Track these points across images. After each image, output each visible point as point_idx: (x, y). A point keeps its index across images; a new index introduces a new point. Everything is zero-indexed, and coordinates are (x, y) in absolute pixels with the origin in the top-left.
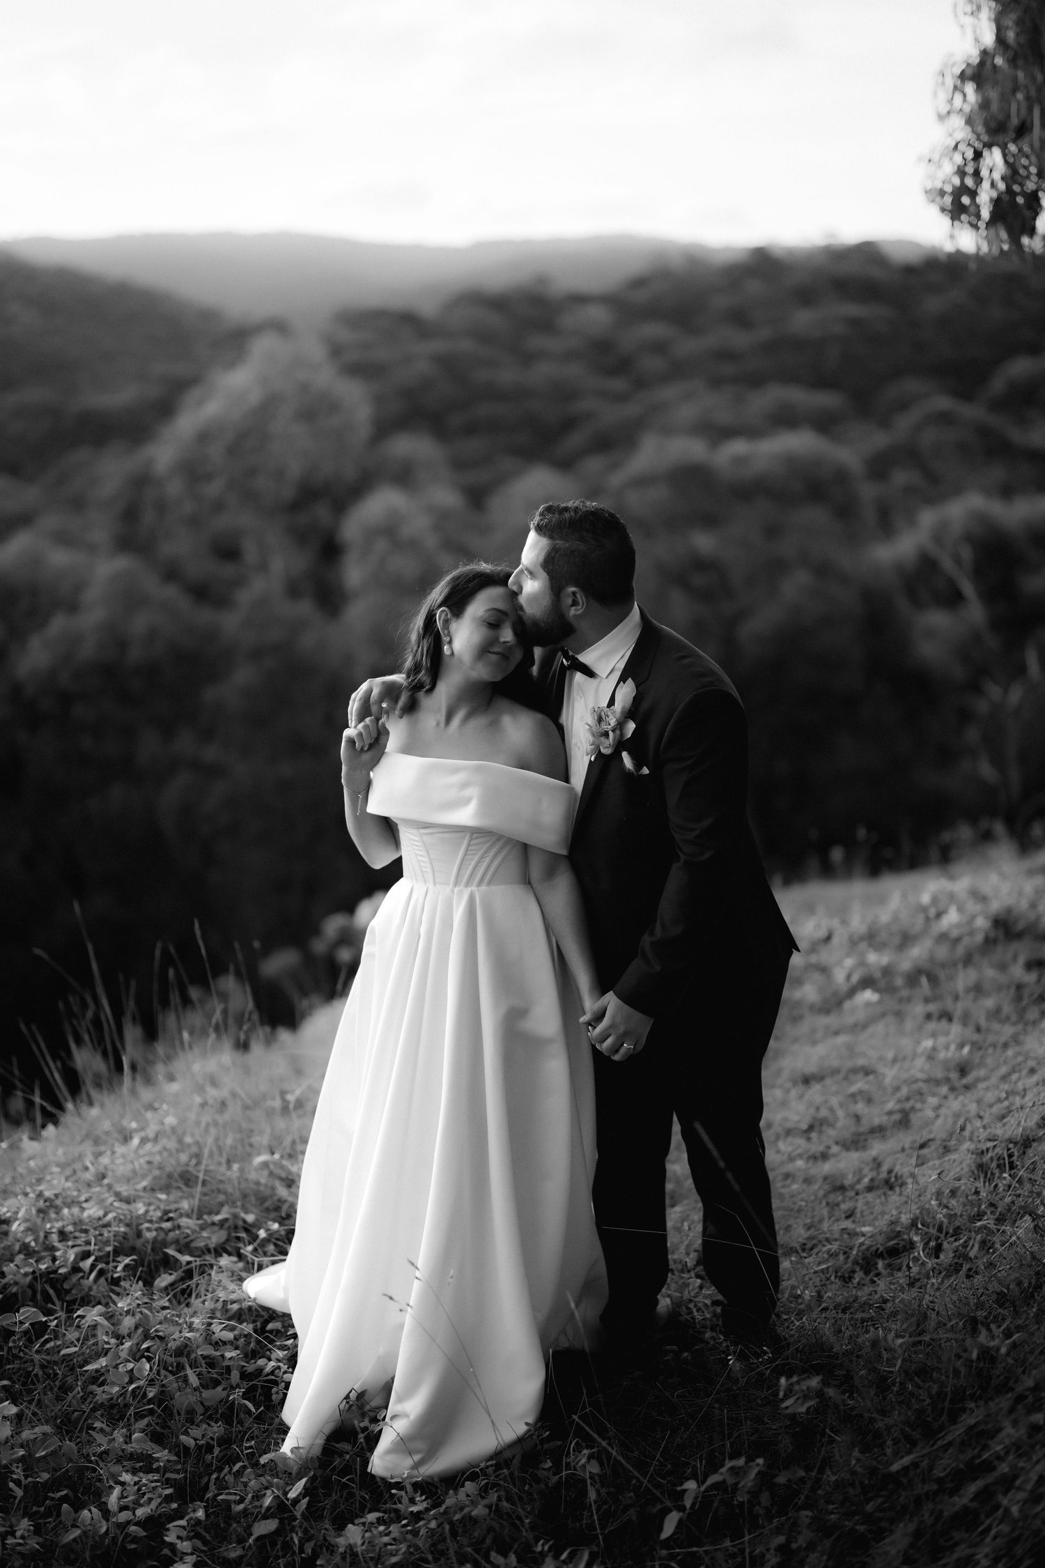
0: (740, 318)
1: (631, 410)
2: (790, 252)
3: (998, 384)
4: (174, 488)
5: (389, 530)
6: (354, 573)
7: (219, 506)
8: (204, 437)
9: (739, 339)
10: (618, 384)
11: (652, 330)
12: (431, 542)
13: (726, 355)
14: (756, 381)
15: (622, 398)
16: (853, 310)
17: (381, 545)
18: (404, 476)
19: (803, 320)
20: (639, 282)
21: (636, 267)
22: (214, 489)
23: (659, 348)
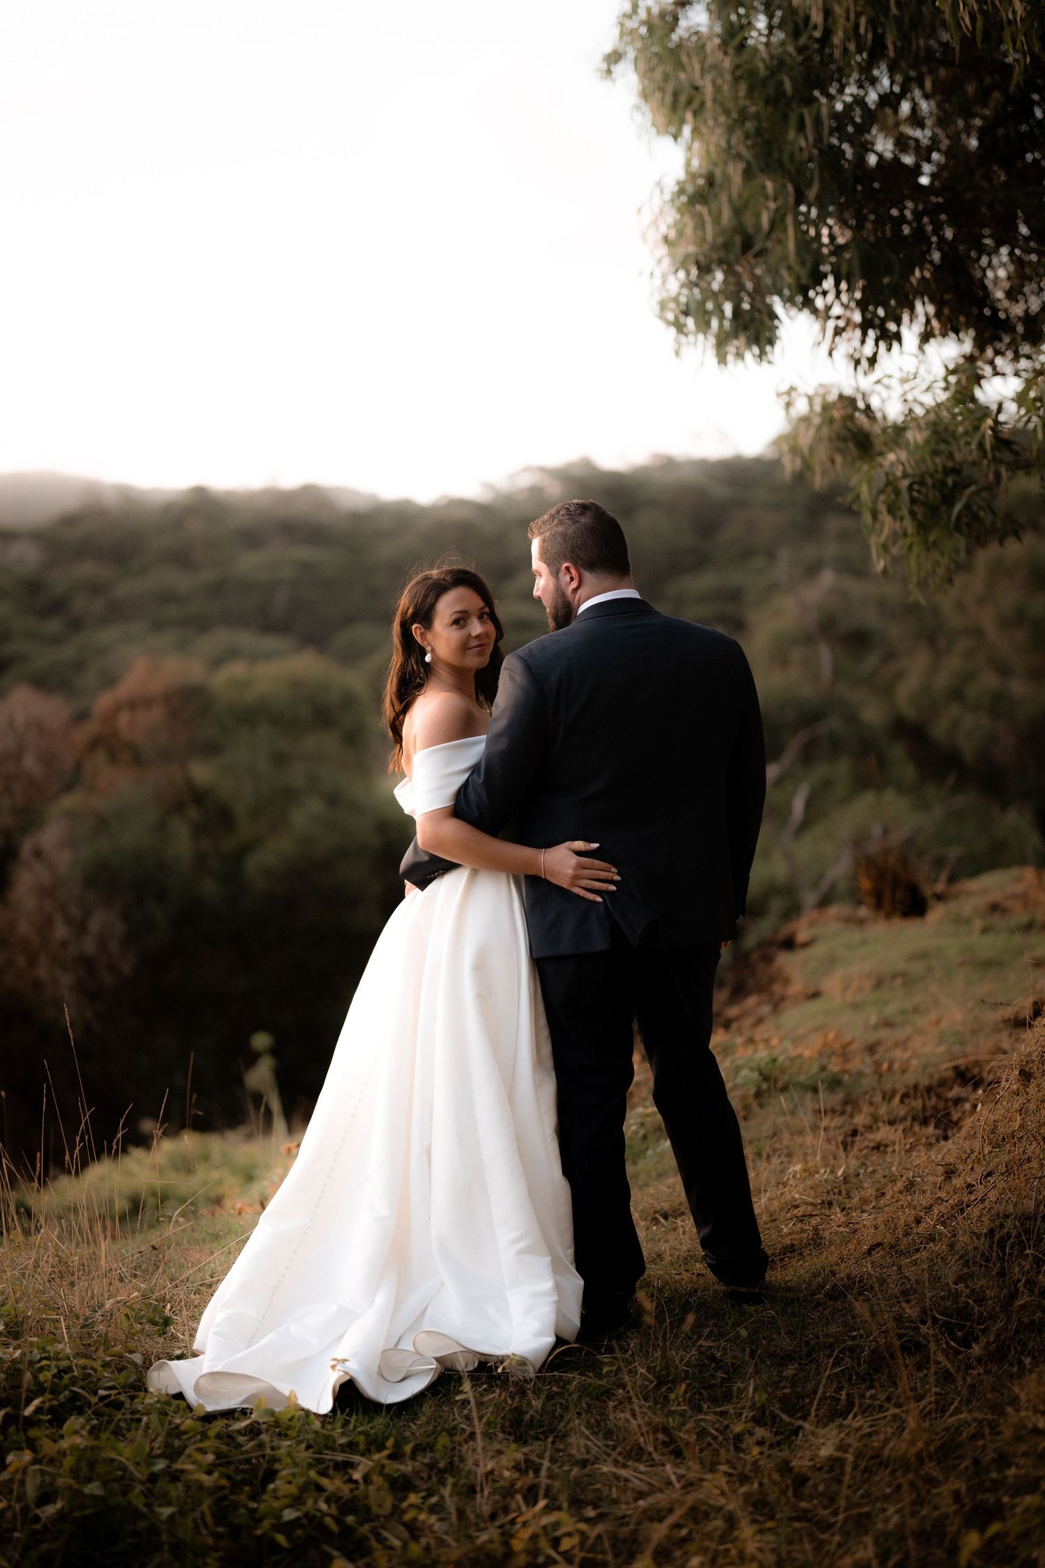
0: (181, 558)
1: (66, 653)
2: (230, 494)
9: (183, 582)
10: (53, 625)
11: (88, 569)
13: (168, 597)
14: (201, 624)
15: (55, 641)
16: (303, 553)
19: (248, 563)
20: (69, 520)
21: (70, 504)
23: (96, 588)
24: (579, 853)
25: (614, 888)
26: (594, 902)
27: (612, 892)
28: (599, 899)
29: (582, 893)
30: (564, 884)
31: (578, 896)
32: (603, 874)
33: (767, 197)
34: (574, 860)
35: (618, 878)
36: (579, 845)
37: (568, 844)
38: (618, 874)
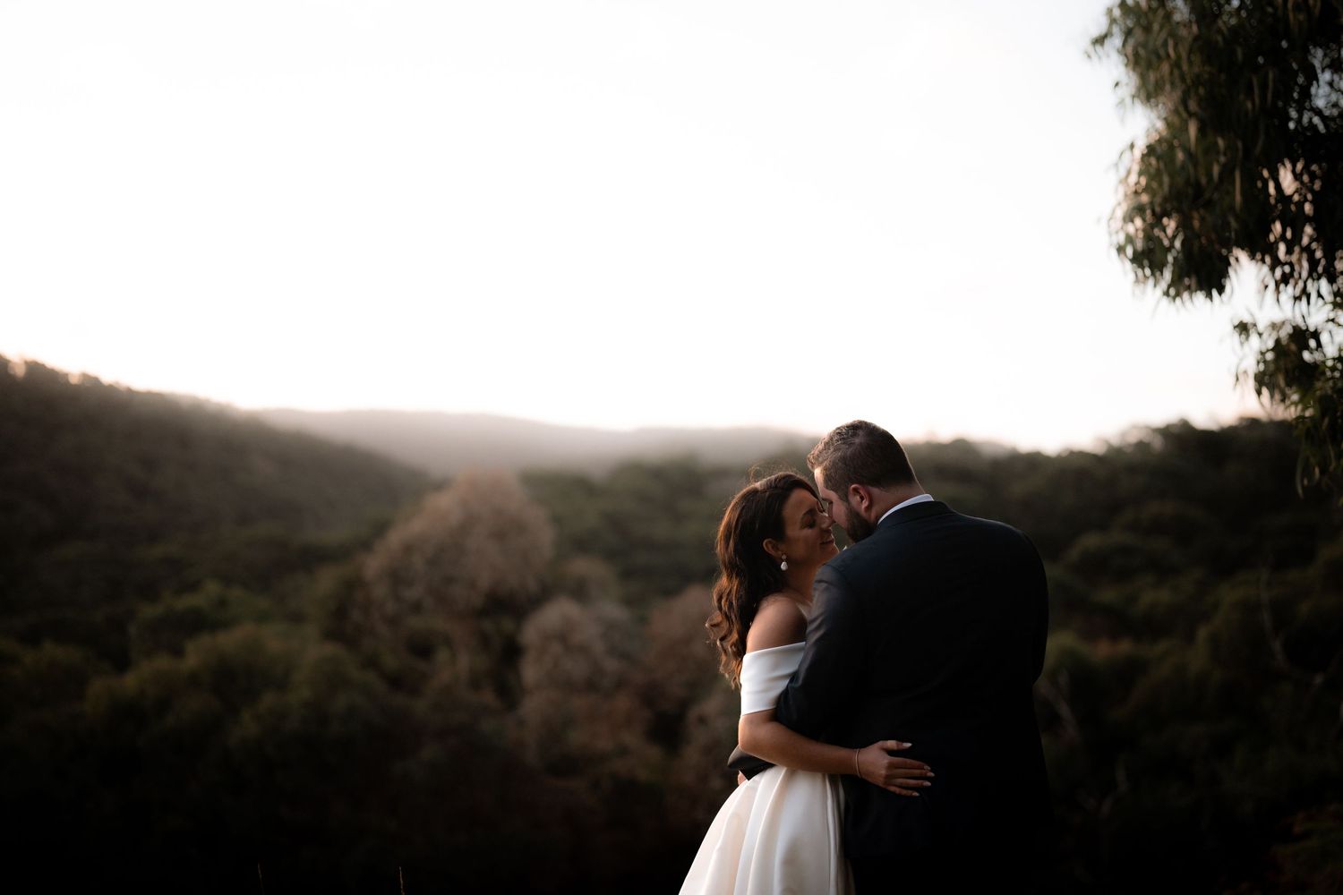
3: (1074, 554)
4: (380, 591)
5: (562, 636)
6: (530, 672)
7: (417, 608)
8: (408, 549)
12: (599, 647)
17: (556, 648)
18: (580, 592)
22: (412, 593)
24: (890, 752)
25: (928, 784)
26: (912, 797)
27: (927, 788)
28: (916, 794)
29: (897, 790)
30: (880, 782)
31: (894, 793)
32: (917, 772)
33: (1218, 153)
34: (885, 760)
35: (932, 774)
36: (891, 744)
37: (880, 743)
38: (931, 771)
